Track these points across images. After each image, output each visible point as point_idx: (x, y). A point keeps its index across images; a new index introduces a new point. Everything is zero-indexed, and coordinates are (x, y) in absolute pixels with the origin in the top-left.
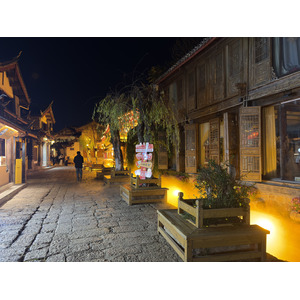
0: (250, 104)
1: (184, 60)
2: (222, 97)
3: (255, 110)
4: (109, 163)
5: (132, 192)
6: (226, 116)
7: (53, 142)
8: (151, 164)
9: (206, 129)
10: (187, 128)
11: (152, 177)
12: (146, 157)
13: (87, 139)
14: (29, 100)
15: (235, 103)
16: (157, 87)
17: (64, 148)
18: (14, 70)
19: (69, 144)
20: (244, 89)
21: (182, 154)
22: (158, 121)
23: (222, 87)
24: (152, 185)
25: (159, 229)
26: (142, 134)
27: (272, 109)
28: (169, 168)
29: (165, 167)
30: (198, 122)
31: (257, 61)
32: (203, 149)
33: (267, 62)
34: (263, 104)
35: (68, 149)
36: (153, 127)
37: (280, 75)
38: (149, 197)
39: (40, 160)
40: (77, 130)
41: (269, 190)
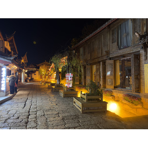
0: (110, 59)
1: (86, 39)
2: (100, 55)
3: (112, 62)
4: (53, 81)
5: (64, 92)
6: (101, 63)
7: (26, 71)
8: (72, 82)
9: (94, 67)
10: (87, 67)
11: (72, 87)
12: (70, 79)
13: (43, 70)
14: (17, 52)
15: (105, 58)
16: (74, 51)
17: (31, 74)
18: (12, 40)
19: (34, 72)
20: (108, 53)
21: (85, 77)
22: (74, 65)
23: (100, 51)
24: (72, 90)
25: (74, 104)
26: (68, 70)
27: (118, 61)
28: (80, 83)
29: (78, 83)
30: (92, 65)
31: (113, 43)
32: (94, 76)
33: (116, 43)
34: (115, 59)
35: (33, 74)
36: (73, 67)
37: (120, 49)
38: (71, 94)
39: (21, 79)
40: (38, 65)
41: (116, 92)
